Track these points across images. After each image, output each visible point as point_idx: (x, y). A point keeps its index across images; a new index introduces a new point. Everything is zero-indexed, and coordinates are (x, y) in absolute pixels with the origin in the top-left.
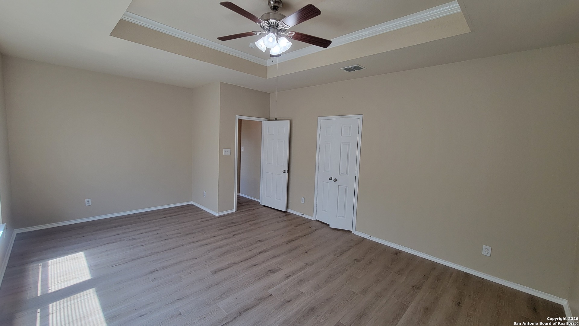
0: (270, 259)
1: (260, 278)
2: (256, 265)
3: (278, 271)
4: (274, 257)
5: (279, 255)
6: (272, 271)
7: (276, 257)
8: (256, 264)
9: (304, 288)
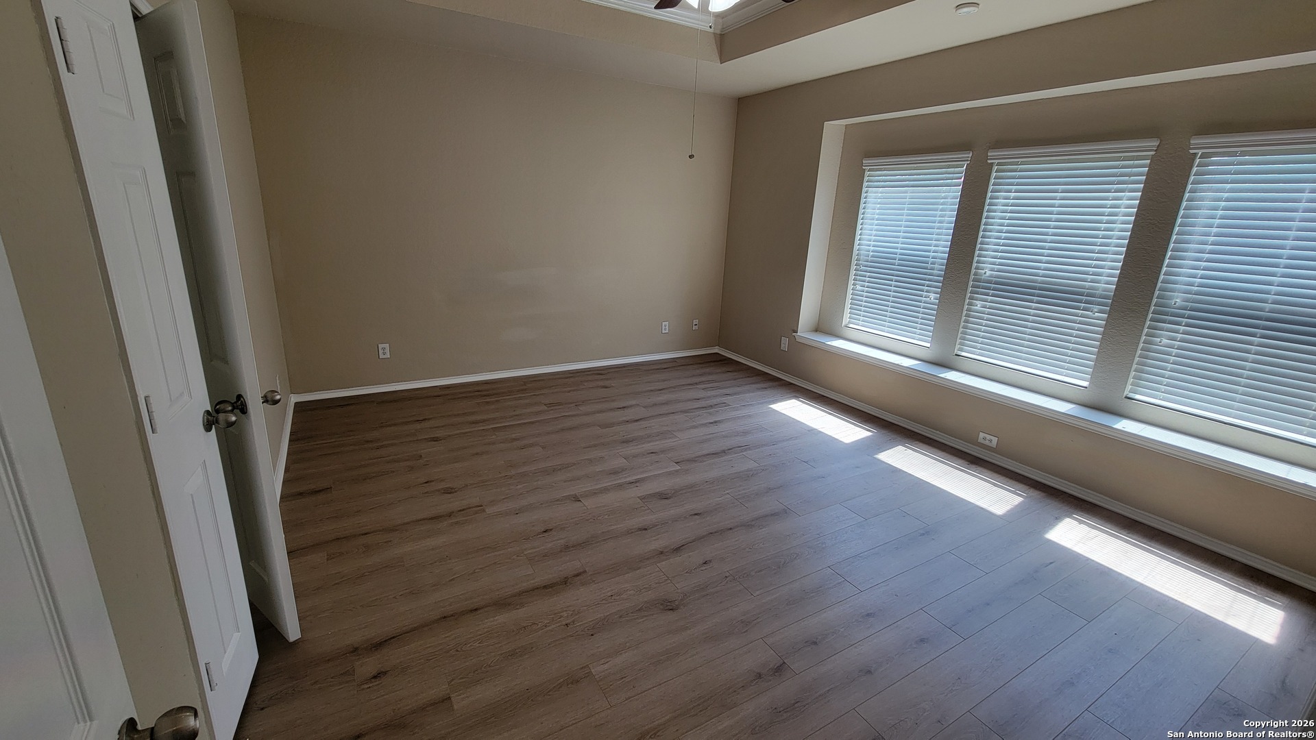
0: (657, 525)
1: (692, 489)
2: (696, 514)
3: (650, 494)
4: (646, 529)
5: (629, 532)
6: (663, 496)
7: (640, 529)
8: (696, 516)
9: (619, 462)
